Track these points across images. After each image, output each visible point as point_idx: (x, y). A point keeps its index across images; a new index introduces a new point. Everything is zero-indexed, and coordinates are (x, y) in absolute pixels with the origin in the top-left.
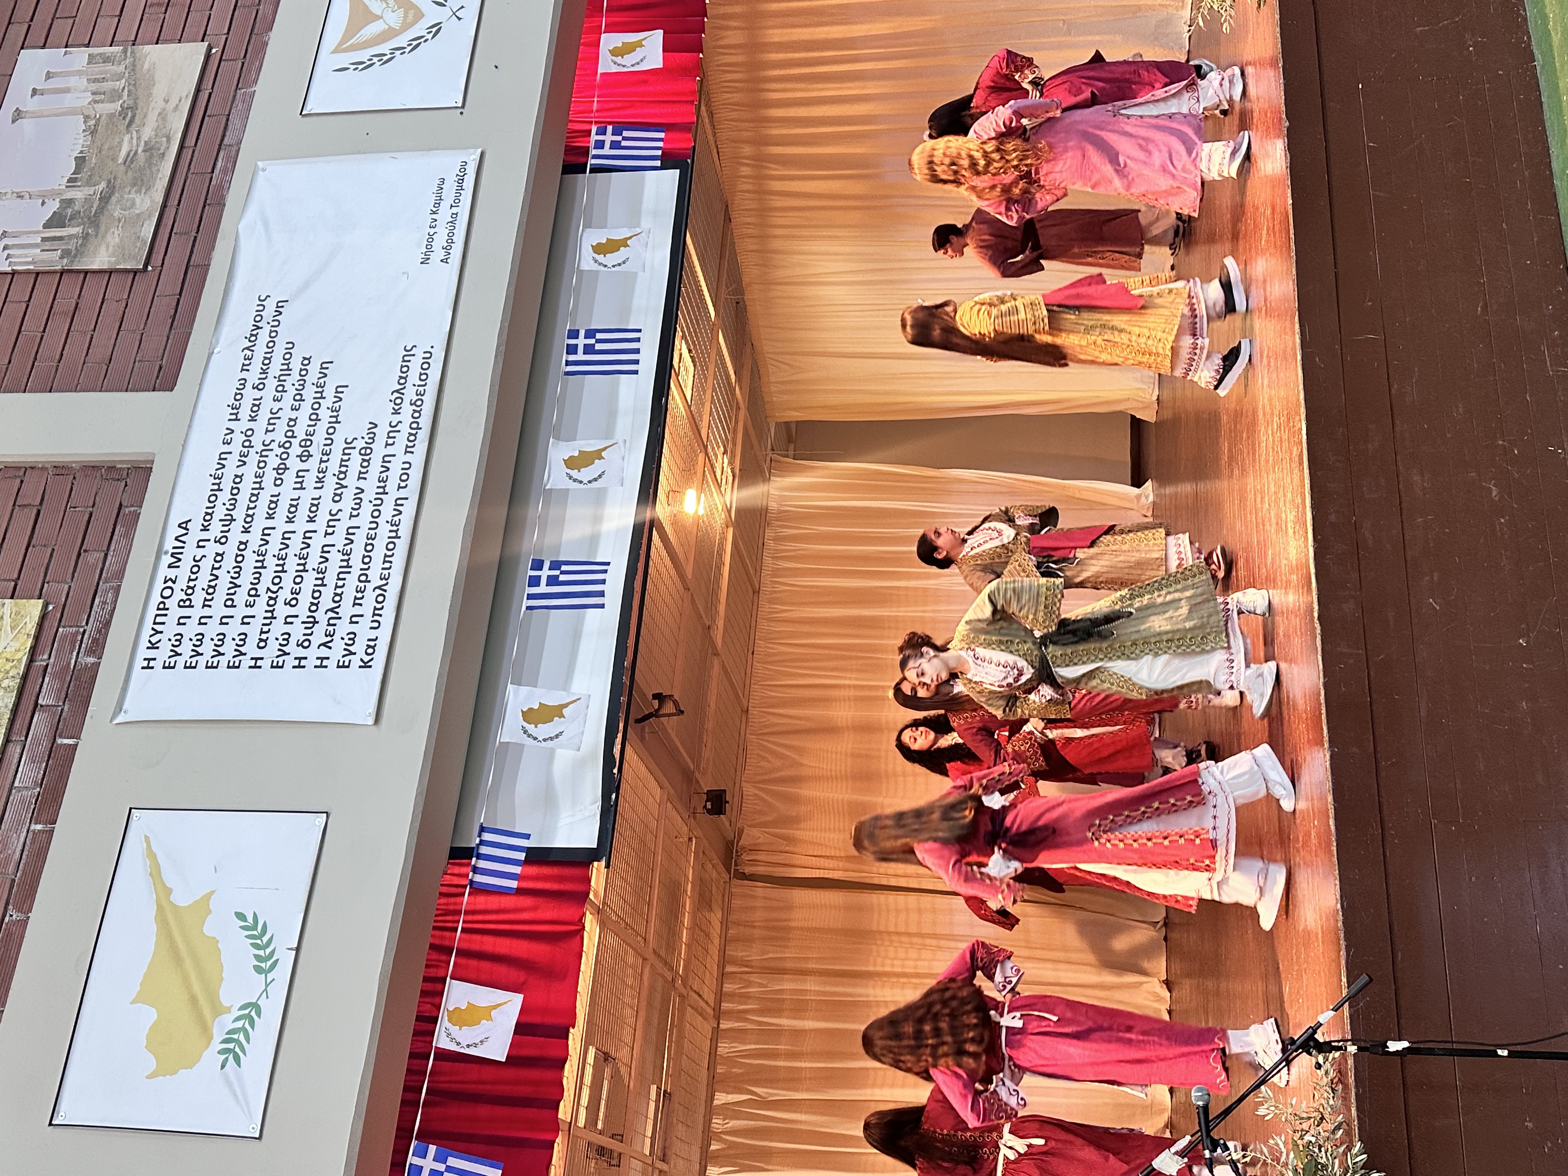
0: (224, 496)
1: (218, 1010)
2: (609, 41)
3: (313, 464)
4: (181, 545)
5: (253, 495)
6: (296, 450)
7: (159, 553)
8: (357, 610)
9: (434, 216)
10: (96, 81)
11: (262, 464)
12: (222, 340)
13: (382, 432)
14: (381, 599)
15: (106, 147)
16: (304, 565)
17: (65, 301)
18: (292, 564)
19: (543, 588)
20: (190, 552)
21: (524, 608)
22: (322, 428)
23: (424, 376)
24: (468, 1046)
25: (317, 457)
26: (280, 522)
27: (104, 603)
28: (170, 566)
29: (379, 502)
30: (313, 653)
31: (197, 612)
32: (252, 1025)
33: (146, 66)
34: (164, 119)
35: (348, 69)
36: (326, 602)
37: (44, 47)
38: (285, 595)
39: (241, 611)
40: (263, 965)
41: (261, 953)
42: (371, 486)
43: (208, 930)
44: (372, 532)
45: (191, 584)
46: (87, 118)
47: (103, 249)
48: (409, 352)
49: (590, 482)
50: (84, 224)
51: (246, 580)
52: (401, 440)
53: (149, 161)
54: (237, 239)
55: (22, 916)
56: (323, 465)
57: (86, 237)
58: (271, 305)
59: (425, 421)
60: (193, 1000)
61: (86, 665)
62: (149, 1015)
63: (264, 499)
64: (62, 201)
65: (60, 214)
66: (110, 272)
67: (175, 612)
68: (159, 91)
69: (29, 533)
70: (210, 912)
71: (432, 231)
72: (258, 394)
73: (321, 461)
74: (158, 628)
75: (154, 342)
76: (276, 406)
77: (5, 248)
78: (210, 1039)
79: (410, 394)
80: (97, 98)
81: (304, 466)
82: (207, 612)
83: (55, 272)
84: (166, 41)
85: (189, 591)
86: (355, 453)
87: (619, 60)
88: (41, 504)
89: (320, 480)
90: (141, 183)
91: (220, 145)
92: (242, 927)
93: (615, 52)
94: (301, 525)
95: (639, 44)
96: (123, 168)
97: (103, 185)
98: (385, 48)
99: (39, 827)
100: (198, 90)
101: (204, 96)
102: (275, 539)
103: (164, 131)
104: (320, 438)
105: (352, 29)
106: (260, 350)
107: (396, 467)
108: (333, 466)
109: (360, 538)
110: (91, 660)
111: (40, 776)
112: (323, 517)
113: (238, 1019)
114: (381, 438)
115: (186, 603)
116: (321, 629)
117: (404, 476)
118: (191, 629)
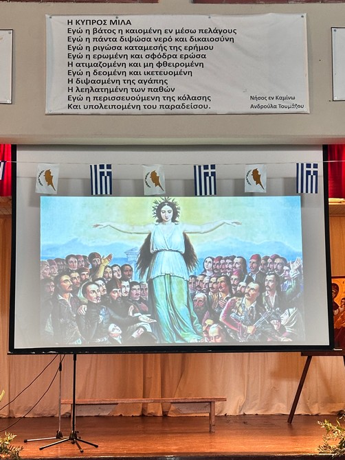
0: (141, 36)
3: (156, 69)
4: (120, 23)
5: (142, 47)
6: (162, 60)
8: (92, 99)
9: (275, 98)
11: (156, 48)
12: (215, 18)
13: (170, 94)
14: (97, 107)
16: (111, 74)
18: (111, 69)
19: (99, 170)
20: (117, 27)
22: (172, 69)
23: (196, 107)
25: (159, 70)
26: (130, 61)
28: (111, 21)
29: (138, 99)
30: (74, 85)
31: (91, 36)
36: (95, 86)
38: (99, 69)
39: (92, 53)
42: (146, 94)
44: (125, 99)
45: (103, 31)
48: (208, 99)
49: (146, 182)
51: (105, 53)
52: (167, 103)
54: (264, 14)
56: (155, 73)
58: (231, 35)
59: (175, 111)
63: (141, 52)
67: (91, 27)
71: (267, 98)
72: (188, 39)
73: (157, 72)
74: (85, 22)
76: (182, 48)
79: (187, 103)
81: (155, 65)
82: (91, 40)
85: (100, 31)
86: (161, 85)
89: (148, 73)
94: (128, 69)
102: (123, 60)
104: (168, 69)
106: (210, 36)
107: (154, 103)
108: (154, 77)
109: (123, 94)
112: (132, 77)
114: (167, 94)
115: (95, 31)
116: (84, 86)
117: (150, 107)
118: (84, 36)
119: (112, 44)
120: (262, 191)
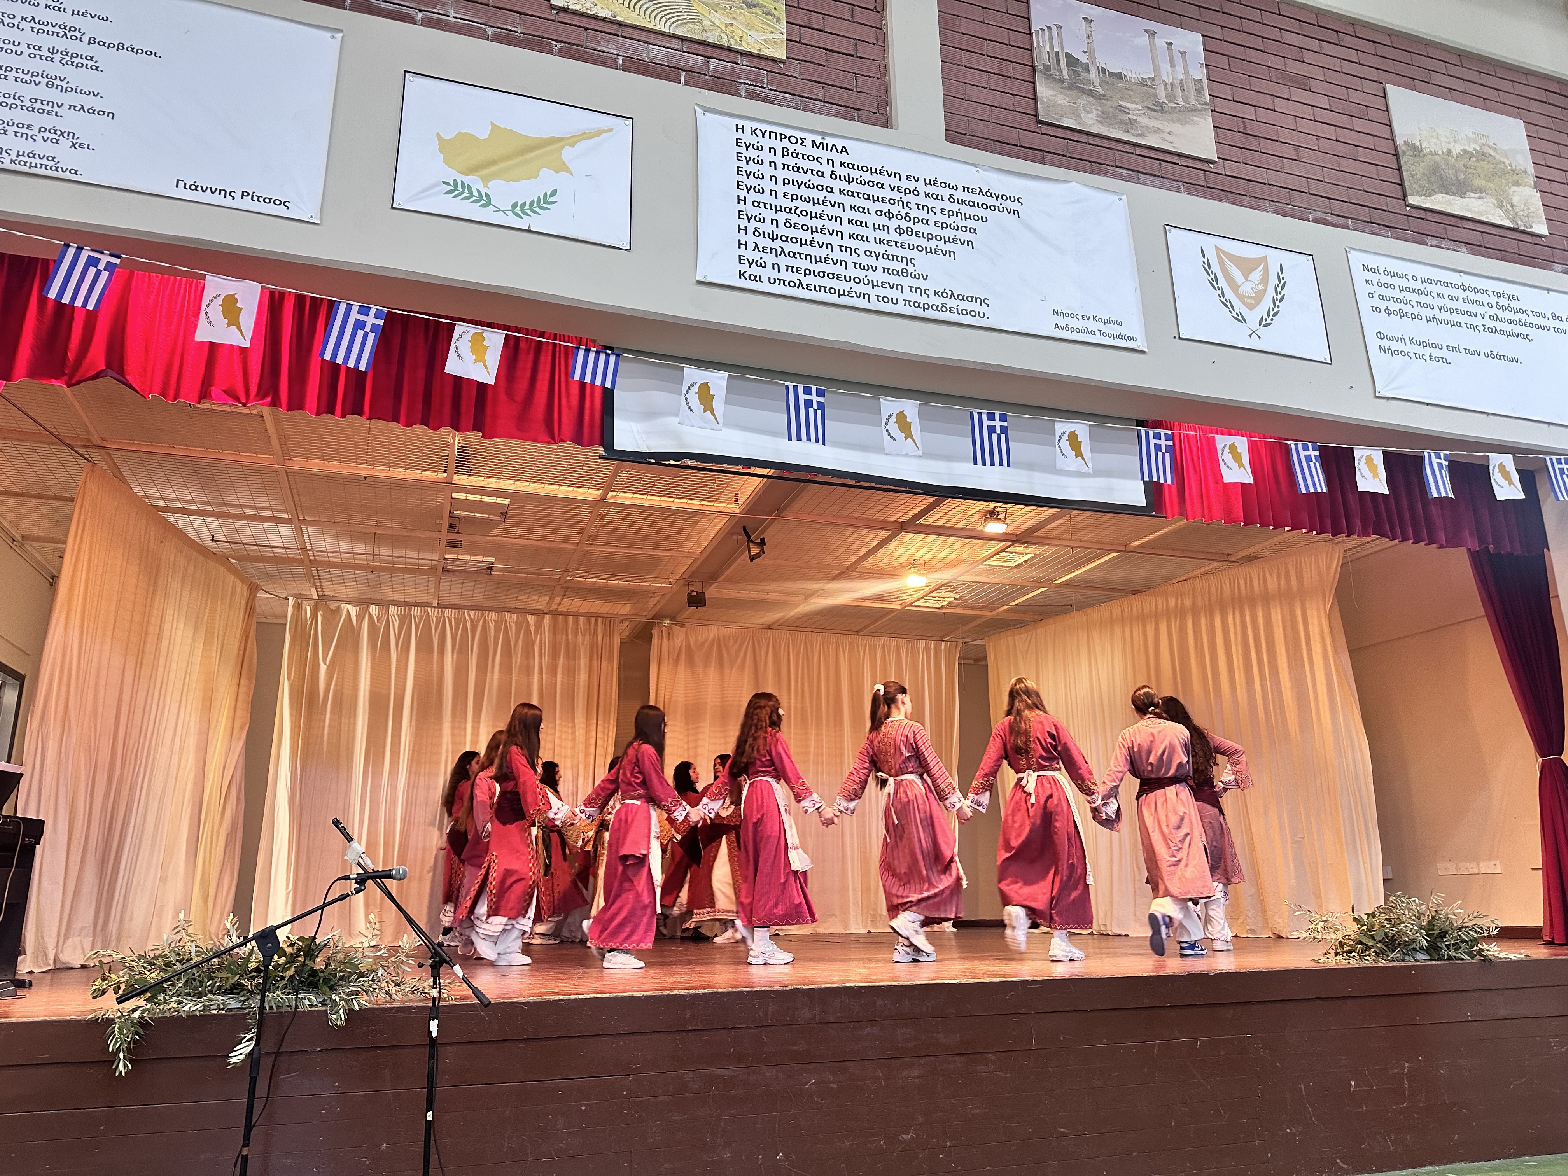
0: (867, 177)
1: (486, 180)
2: (1242, 443)
3: (894, 236)
4: (830, 148)
5: (869, 196)
6: (904, 224)
7: (824, 134)
8: (783, 268)
9: (1091, 318)
10: (1182, 85)
11: (892, 202)
12: (986, 173)
13: (920, 283)
14: (791, 284)
15: (1131, 93)
16: (817, 231)
17: (1011, 70)
18: (817, 223)
19: (802, 397)
20: (824, 155)
21: (786, 383)
22: (923, 242)
23: (965, 312)
24: (456, 346)
25: (900, 239)
26: (848, 214)
27: (786, 101)
28: (813, 141)
29: (866, 282)
30: (750, 239)
31: (779, 160)
32: (474, 202)
33: (1195, 118)
34: (1154, 132)
35: (1204, 256)
36: (788, 247)
37: (1205, 50)
38: (794, 219)
39: (781, 189)
40: (518, 208)
41: (527, 207)
42: (879, 276)
43: (545, 173)
44: (843, 278)
45: (800, 156)
46: (1153, 79)
47: (1053, 93)
48: (984, 302)
49: (887, 430)
50: (1071, 79)
51: (804, 192)
52: (915, 297)
53: (1121, 122)
54: (1065, 181)
55: (556, 52)
56: (893, 244)
57: (1061, 81)
58: (1015, 206)
59: (930, 314)
60: (493, 163)
61: (740, 90)
62: (483, 134)
63: (867, 204)
64: (1087, 65)
65: (1077, 64)
66: (1035, 99)
67: (779, 145)
68: (1177, 128)
69: (836, 49)
70: (557, 172)
71: (1080, 317)
72: (946, 198)
73: (896, 242)
74: (767, 134)
75: (981, 129)
76: (938, 211)
77: (1049, 28)
78: (466, 174)
79: (951, 303)
80: (1169, 86)
81: (892, 230)
82: (779, 166)
83: (1033, 62)
84: (1216, 134)
85: (794, 155)
87: (1227, 450)
88: (858, 57)
89: (881, 242)
90: (1105, 117)
91: (1138, 171)
92: (546, 193)
93: (1233, 448)
94: (847, 229)
95: (1241, 465)
96: (1116, 104)
97: (1102, 92)
98: (1222, 282)
99: (620, 62)
100: (1180, 155)
101: (1176, 159)
102: (836, 211)
103: (1146, 132)
104: (914, 240)
105: (1236, 260)
106: (980, 199)
107: (894, 294)
108: (892, 250)
109: (838, 269)
110: (743, 93)
111: (657, 61)
112: (853, 244)
113: (478, 191)
114: (916, 283)
115: (785, 152)
116: (768, 243)
117: (888, 300)
118: (766, 156)
119: (817, 180)
120: (1085, 469)
